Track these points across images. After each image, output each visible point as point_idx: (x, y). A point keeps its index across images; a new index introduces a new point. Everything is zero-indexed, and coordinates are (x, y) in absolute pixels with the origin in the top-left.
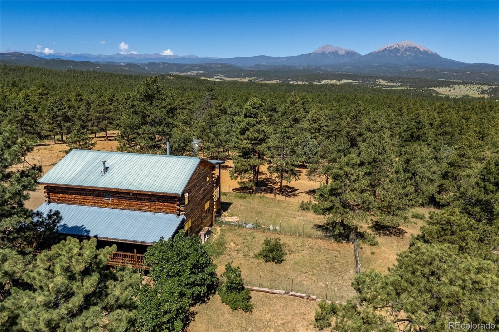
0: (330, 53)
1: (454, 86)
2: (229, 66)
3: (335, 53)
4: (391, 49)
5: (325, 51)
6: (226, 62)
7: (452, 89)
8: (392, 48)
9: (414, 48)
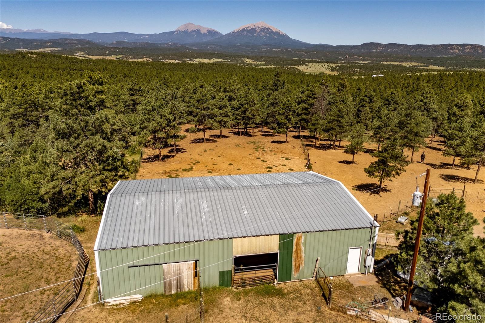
0: (193, 31)
1: (309, 64)
2: (88, 42)
3: (198, 32)
4: (248, 29)
5: (188, 30)
6: (82, 38)
7: (308, 67)
8: (250, 28)
9: (267, 29)
